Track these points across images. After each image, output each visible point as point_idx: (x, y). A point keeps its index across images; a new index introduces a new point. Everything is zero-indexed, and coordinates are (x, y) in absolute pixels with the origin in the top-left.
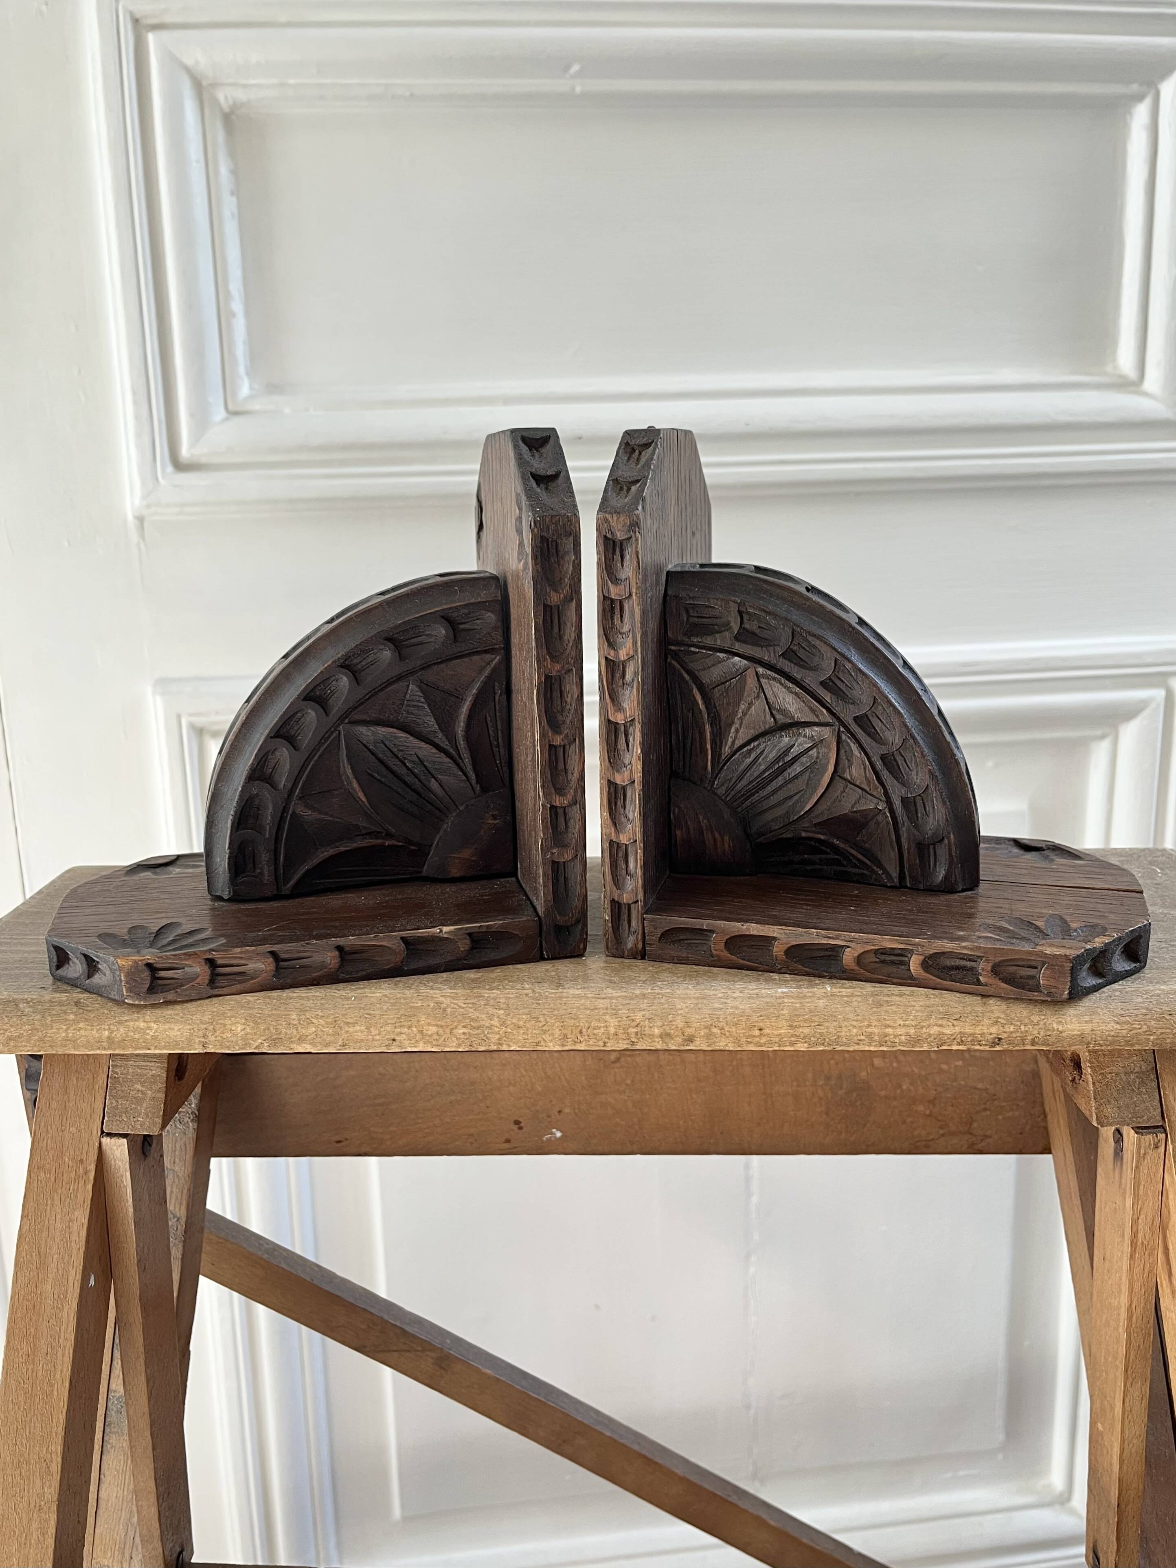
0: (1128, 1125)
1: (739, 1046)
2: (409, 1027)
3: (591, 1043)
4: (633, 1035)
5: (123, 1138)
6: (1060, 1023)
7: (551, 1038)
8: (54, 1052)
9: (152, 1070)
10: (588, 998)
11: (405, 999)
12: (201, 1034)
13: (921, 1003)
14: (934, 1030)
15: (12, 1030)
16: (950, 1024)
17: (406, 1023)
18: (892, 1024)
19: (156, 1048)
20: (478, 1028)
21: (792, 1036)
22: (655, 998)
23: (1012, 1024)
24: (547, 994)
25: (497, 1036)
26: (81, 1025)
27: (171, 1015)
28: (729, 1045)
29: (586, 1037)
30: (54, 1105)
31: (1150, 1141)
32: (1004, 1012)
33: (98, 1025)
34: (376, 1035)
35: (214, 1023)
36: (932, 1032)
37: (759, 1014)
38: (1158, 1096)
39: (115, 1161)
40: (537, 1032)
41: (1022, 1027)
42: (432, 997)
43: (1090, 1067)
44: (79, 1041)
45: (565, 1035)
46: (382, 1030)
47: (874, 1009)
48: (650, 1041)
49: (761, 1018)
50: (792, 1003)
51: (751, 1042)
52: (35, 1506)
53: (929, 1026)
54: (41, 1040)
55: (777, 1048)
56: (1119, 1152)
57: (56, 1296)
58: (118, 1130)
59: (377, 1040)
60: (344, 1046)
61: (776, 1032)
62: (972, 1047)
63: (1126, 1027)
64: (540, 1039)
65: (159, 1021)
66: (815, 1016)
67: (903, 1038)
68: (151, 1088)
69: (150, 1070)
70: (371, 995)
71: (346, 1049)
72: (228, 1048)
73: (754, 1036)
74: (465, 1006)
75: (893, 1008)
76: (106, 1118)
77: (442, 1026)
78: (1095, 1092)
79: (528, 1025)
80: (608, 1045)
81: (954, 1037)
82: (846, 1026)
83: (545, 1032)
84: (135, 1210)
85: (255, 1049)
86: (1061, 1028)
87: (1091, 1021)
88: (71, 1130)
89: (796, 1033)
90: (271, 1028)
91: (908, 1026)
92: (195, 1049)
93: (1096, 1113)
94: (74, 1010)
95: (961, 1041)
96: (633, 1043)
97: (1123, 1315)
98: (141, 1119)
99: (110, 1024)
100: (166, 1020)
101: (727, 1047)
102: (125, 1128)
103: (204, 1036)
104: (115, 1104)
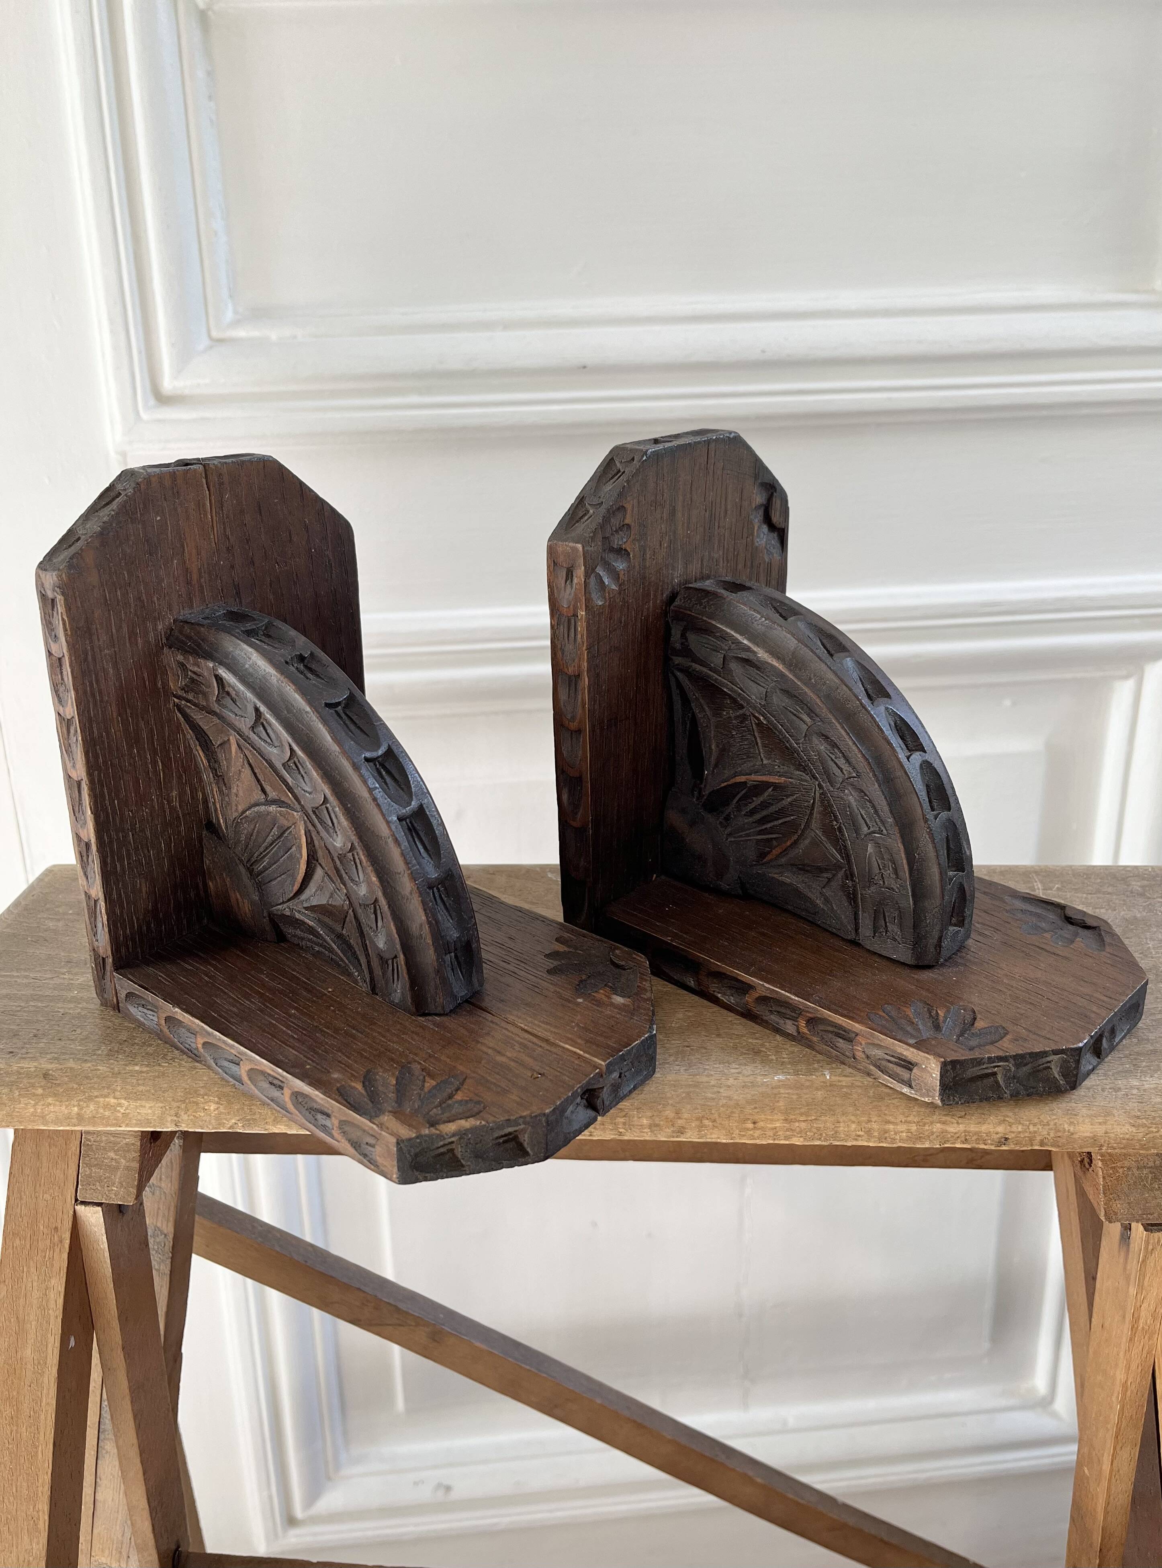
0: (1137, 1222)
1: (732, 1139)
4: (621, 1126)
5: (98, 1206)
6: (1071, 1123)
8: (22, 1128)
9: (125, 1138)
12: (173, 1112)
14: (937, 1128)
16: (954, 1121)
18: (893, 1120)
19: (127, 1125)
23: (1020, 1123)
26: (50, 1100)
27: (142, 1091)
28: (722, 1137)
30: (27, 1171)
31: (1159, 1238)
32: (1012, 1110)
33: (67, 1101)
35: (187, 1101)
36: (935, 1130)
37: (752, 1107)
39: (90, 1226)
41: (1031, 1127)
43: (1102, 1161)
44: (47, 1117)
47: (874, 1103)
48: (638, 1132)
49: (755, 1110)
50: (788, 1093)
51: (744, 1136)
52: (24, 1561)
53: (932, 1123)
54: (9, 1115)
55: (771, 1141)
56: (1124, 1243)
57: (36, 1362)
58: (92, 1199)
61: (771, 1125)
62: (977, 1146)
63: (1141, 1130)
65: (129, 1098)
66: (811, 1109)
67: (904, 1134)
68: (125, 1158)
72: (201, 1128)
73: (748, 1129)
75: (896, 1102)
76: (80, 1186)
78: (1104, 1186)
81: (958, 1135)
82: (844, 1121)
84: (113, 1269)
85: (229, 1129)
86: (1072, 1129)
87: (1105, 1123)
88: (45, 1197)
89: (792, 1127)
90: (246, 1108)
91: (910, 1122)
92: (168, 1128)
93: (1105, 1209)
94: (42, 1084)
95: (966, 1140)
96: (621, 1134)
97: (1118, 1388)
98: (115, 1189)
99: (80, 1100)
100: (137, 1096)
101: (719, 1140)
102: (100, 1197)
103: (177, 1114)
104: (88, 1171)
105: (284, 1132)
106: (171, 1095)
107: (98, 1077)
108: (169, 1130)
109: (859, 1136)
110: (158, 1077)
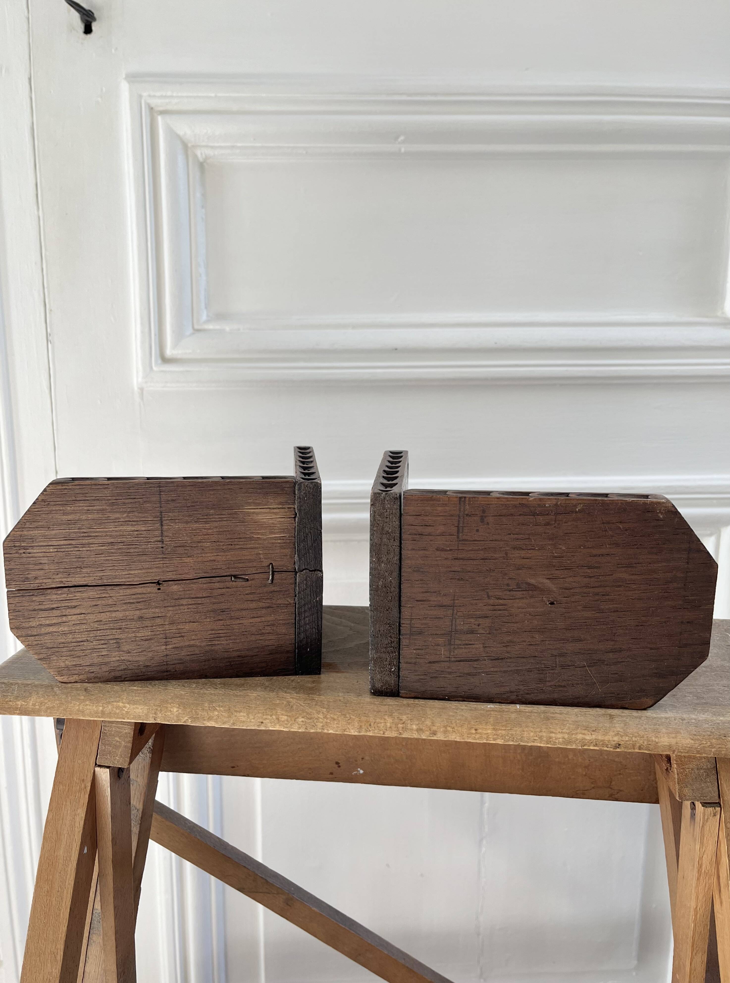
0: (699, 801)
1: (463, 739)
2: (271, 716)
3: (376, 732)
4: (401, 729)
5: (107, 768)
6: (656, 737)
7: (352, 727)
8: (71, 718)
10: (375, 704)
11: (270, 698)
12: (153, 712)
13: (573, 720)
14: (580, 736)
15: (49, 703)
16: (590, 733)
17: (269, 713)
18: (554, 731)
19: (128, 718)
21: (495, 735)
22: (415, 707)
23: (627, 736)
24: (352, 700)
25: (321, 725)
26: (87, 703)
28: (457, 738)
29: (373, 728)
30: (70, 746)
31: (711, 811)
32: (622, 728)
33: (97, 703)
34: (252, 719)
35: (162, 706)
36: (578, 738)
37: (475, 721)
38: (717, 784)
39: (102, 781)
40: (345, 723)
41: (633, 738)
42: (285, 698)
43: (676, 764)
44: (85, 712)
45: (361, 726)
46: (256, 716)
47: (545, 722)
48: (410, 733)
49: (477, 723)
50: (496, 714)
51: (470, 737)
53: (577, 734)
54: (64, 710)
55: (485, 742)
56: (693, 815)
57: (65, 858)
58: (105, 764)
59: (253, 722)
60: (233, 724)
61: (486, 732)
62: (603, 748)
63: (697, 742)
64: (346, 728)
65: (130, 703)
66: (509, 724)
67: (561, 740)
68: (124, 740)
69: (125, 729)
70: (251, 695)
71: (235, 726)
72: (168, 721)
73: (472, 734)
74: (304, 705)
75: (556, 721)
76: (98, 756)
77: (290, 716)
78: (678, 779)
79: (340, 719)
80: (386, 733)
81: (591, 741)
82: (527, 731)
83: (349, 724)
84: (112, 809)
85: (184, 722)
86: (657, 740)
87: (676, 737)
88: (78, 762)
89: (497, 733)
90: (193, 711)
91: (564, 733)
92: (150, 721)
93: (678, 792)
94: (84, 694)
95: (596, 744)
96: (400, 734)
97: (692, 913)
98: (118, 759)
99: (104, 703)
100: (135, 703)
101: (456, 740)
102: (109, 763)
103: (155, 713)
104: (104, 748)
105: (213, 725)
106: (153, 702)
107: (114, 691)
109: (535, 740)
110: (147, 693)
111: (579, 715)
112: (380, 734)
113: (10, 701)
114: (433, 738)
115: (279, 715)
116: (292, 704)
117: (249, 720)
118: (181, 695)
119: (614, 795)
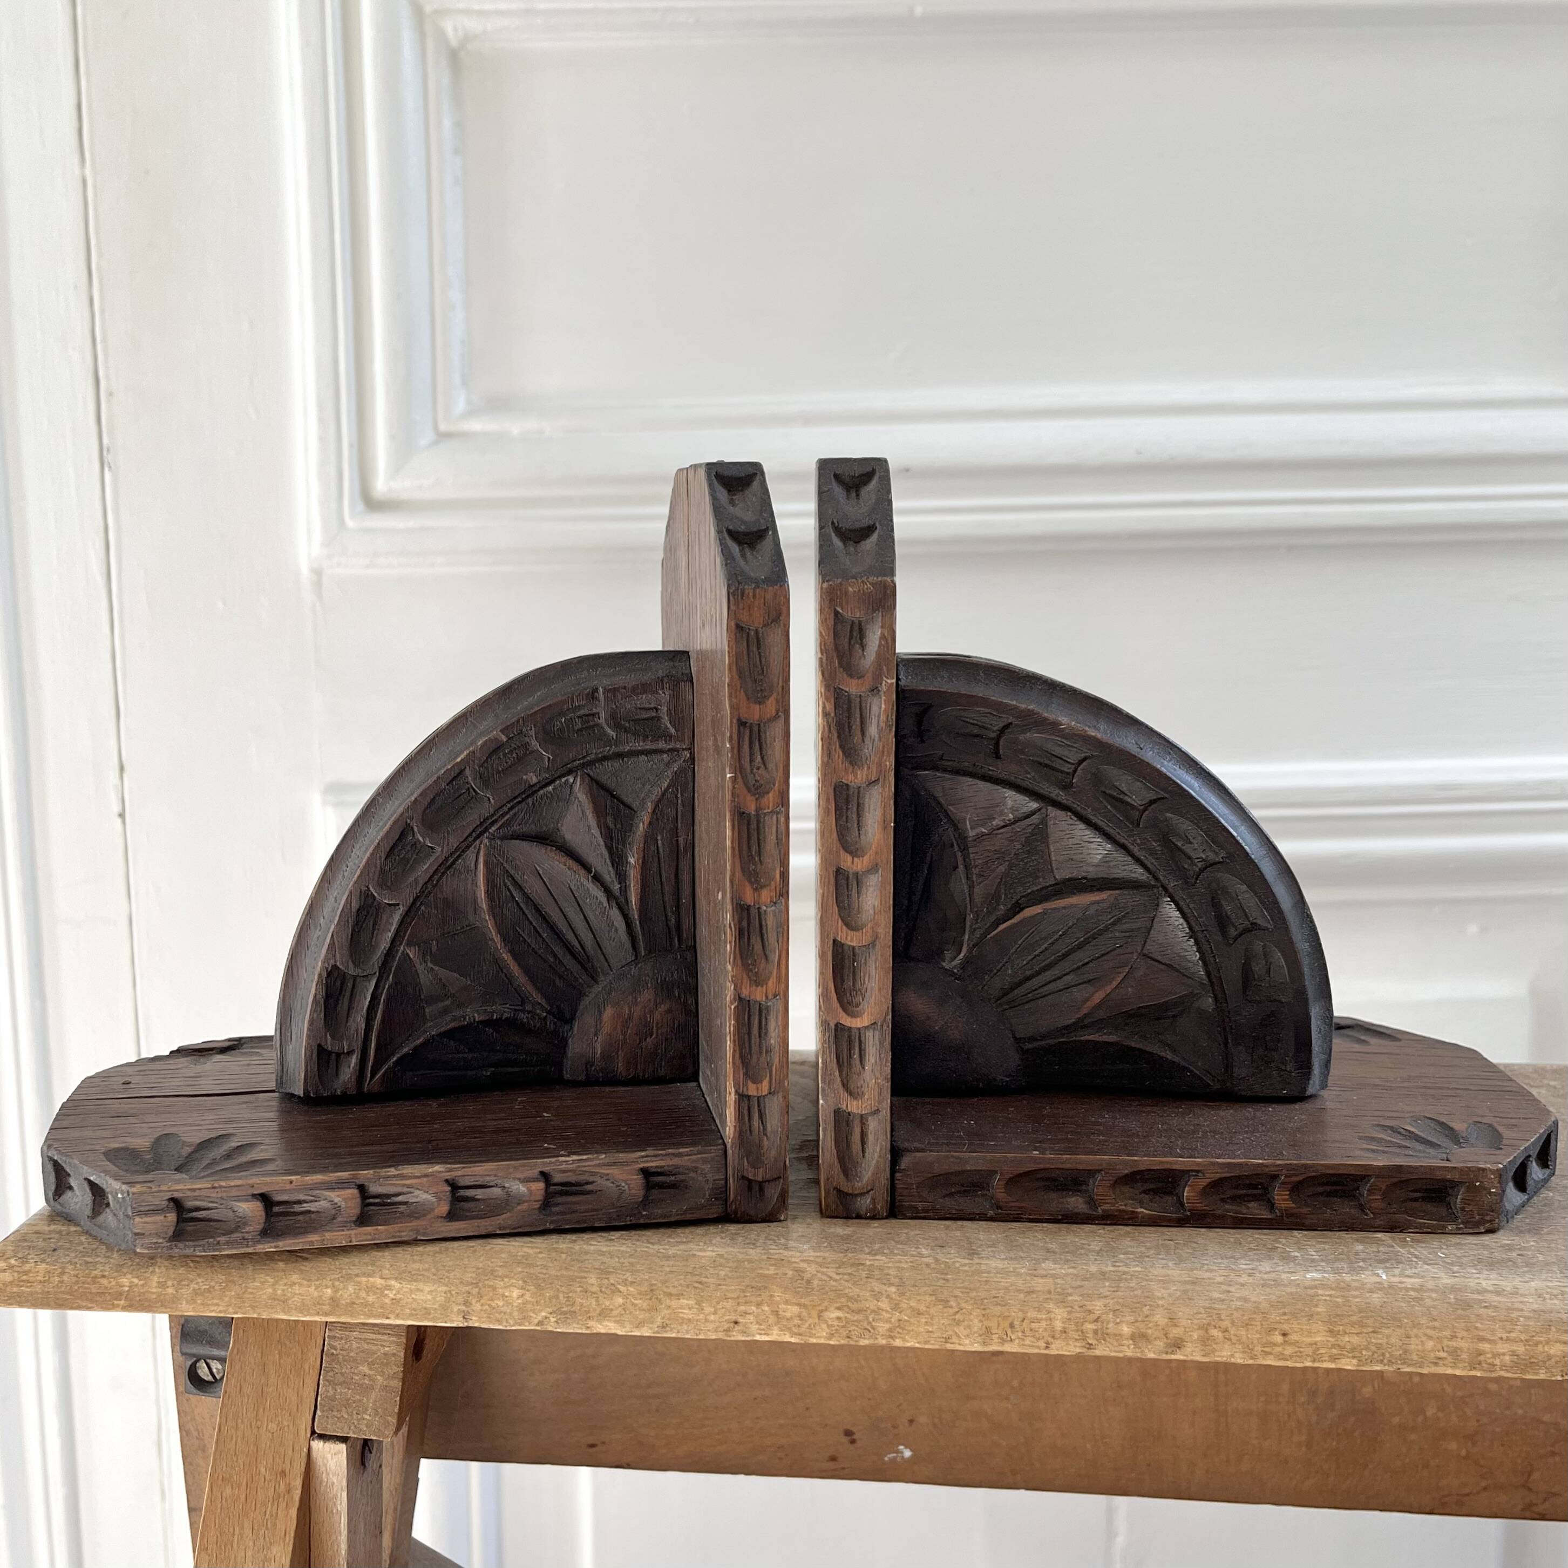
1: (1252, 1358)
2: (759, 1305)
3: (1027, 1342)
4: (1090, 1335)
5: (342, 1442)
7: (966, 1332)
8: (255, 1316)
9: (384, 1346)
10: (1020, 1274)
12: (460, 1299)
14: (1556, 1349)
15: (200, 1280)
17: (753, 1299)
18: (1488, 1336)
19: (397, 1316)
20: (859, 1311)
21: (1333, 1346)
22: (1120, 1280)
24: (957, 1265)
25: (888, 1326)
26: (295, 1278)
27: (419, 1270)
28: (1237, 1355)
29: (1020, 1334)
30: (247, 1390)
33: (318, 1280)
34: (709, 1314)
35: (480, 1285)
36: (1552, 1352)
37: (1280, 1311)
39: (328, 1474)
40: (946, 1321)
42: (789, 1261)
44: (290, 1302)
45: (988, 1329)
46: (719, 1307)
48: (1115, 1343)
49: (1286, 1317)
50: (1330, 1296)
51: (1270, 1353)
54: (239, 1296)
55: (1309, 1364)
58: (335, 1431)
59: (712, 1322)
60: (663, 1327)
61: (1309, 1340)
64: (950, 1333)
66: (1367, 1318)
67: (1507, 1358)
68: (383, 1373)
69: (382, 1347)
71: (666, 1332)
73: (1275, 1345)
74: (838, 1277)
76: (318, 1412)
77: (805, 1306)
79: (932, 1311)
80: (1053, 1346)
82: (1416, 1336)
83: (958, 1323)
84: (349, 1546)
85: (538, 1325)
88: (269, 1427)
89: (1339, 1343)
90: (561, 1296)
91: (1514, 1341)
92: (453, 1321)
96: (1091, 1347)
98: (368, 1417)
99: (335, 1279)
100: (413, 1277)
101: (1233, 1360)
102: (346, 1429)
103: (466, 1303)
104: (331, 1392)
105: (613, 1331)
106: (458, 1275)
108: (454, 1325)
109: (1440, 1358)
111: (1547, 1296)
112: (1038, 1347)
113: (104, 1276)
114: (1173, 1357)
115: (778, 1303)
116: (807, 1276)
117: (701, 1316)
118: (527, 1256)
119: (1536, 1505)
